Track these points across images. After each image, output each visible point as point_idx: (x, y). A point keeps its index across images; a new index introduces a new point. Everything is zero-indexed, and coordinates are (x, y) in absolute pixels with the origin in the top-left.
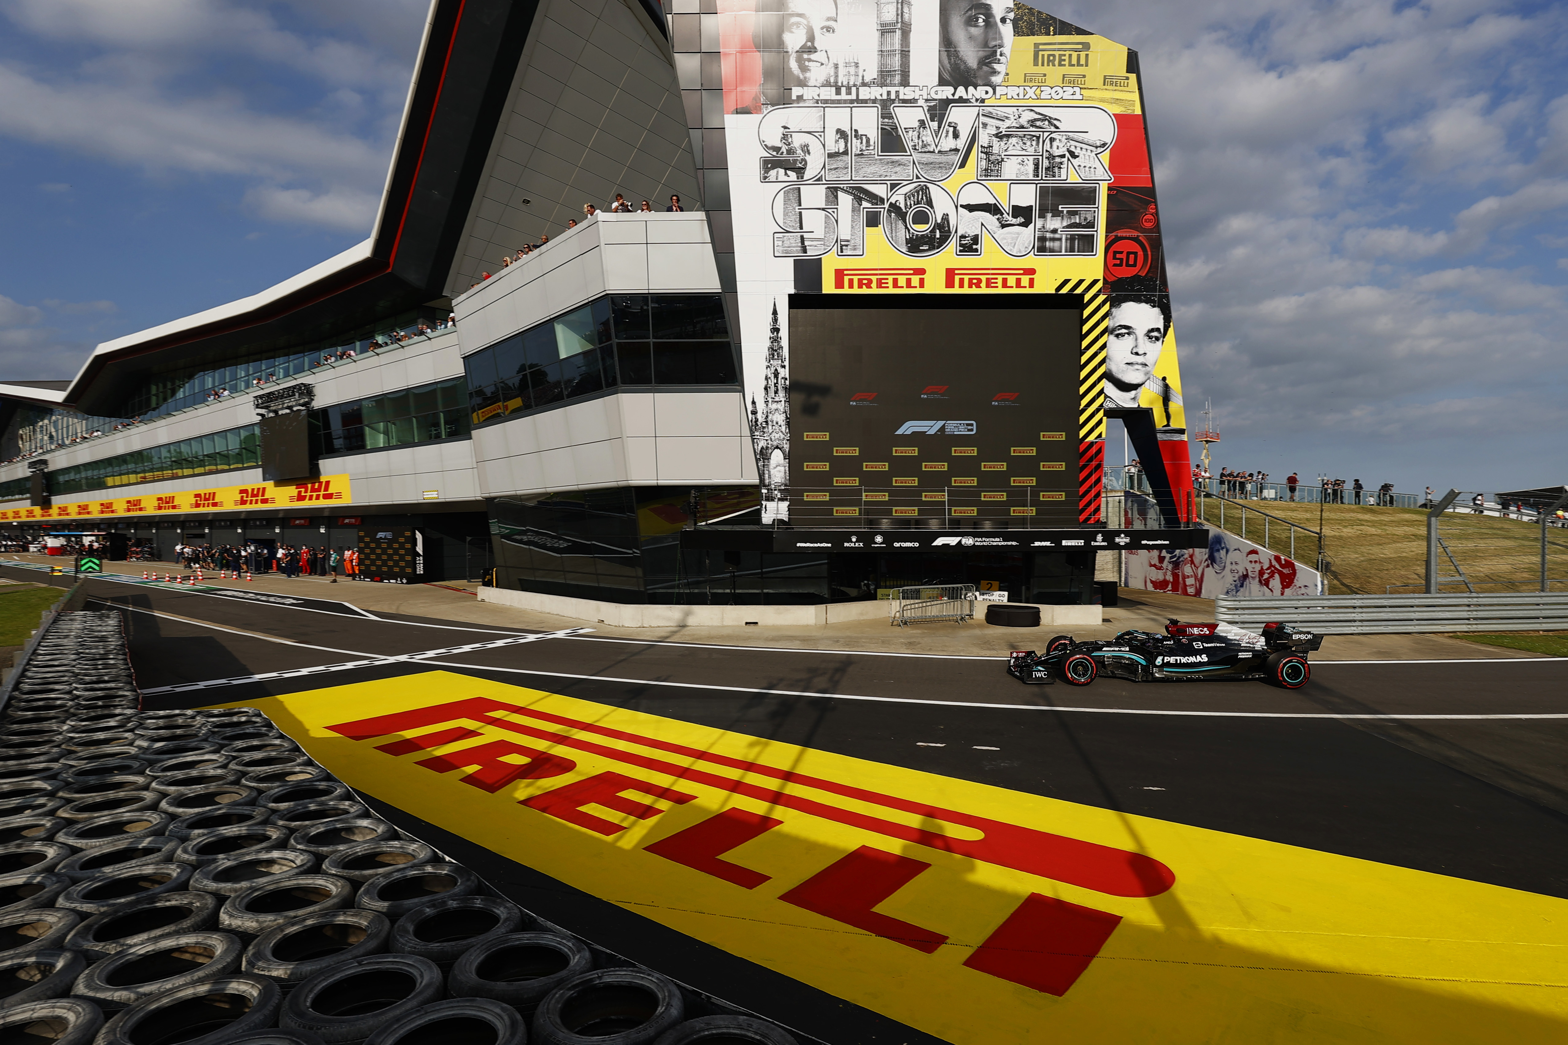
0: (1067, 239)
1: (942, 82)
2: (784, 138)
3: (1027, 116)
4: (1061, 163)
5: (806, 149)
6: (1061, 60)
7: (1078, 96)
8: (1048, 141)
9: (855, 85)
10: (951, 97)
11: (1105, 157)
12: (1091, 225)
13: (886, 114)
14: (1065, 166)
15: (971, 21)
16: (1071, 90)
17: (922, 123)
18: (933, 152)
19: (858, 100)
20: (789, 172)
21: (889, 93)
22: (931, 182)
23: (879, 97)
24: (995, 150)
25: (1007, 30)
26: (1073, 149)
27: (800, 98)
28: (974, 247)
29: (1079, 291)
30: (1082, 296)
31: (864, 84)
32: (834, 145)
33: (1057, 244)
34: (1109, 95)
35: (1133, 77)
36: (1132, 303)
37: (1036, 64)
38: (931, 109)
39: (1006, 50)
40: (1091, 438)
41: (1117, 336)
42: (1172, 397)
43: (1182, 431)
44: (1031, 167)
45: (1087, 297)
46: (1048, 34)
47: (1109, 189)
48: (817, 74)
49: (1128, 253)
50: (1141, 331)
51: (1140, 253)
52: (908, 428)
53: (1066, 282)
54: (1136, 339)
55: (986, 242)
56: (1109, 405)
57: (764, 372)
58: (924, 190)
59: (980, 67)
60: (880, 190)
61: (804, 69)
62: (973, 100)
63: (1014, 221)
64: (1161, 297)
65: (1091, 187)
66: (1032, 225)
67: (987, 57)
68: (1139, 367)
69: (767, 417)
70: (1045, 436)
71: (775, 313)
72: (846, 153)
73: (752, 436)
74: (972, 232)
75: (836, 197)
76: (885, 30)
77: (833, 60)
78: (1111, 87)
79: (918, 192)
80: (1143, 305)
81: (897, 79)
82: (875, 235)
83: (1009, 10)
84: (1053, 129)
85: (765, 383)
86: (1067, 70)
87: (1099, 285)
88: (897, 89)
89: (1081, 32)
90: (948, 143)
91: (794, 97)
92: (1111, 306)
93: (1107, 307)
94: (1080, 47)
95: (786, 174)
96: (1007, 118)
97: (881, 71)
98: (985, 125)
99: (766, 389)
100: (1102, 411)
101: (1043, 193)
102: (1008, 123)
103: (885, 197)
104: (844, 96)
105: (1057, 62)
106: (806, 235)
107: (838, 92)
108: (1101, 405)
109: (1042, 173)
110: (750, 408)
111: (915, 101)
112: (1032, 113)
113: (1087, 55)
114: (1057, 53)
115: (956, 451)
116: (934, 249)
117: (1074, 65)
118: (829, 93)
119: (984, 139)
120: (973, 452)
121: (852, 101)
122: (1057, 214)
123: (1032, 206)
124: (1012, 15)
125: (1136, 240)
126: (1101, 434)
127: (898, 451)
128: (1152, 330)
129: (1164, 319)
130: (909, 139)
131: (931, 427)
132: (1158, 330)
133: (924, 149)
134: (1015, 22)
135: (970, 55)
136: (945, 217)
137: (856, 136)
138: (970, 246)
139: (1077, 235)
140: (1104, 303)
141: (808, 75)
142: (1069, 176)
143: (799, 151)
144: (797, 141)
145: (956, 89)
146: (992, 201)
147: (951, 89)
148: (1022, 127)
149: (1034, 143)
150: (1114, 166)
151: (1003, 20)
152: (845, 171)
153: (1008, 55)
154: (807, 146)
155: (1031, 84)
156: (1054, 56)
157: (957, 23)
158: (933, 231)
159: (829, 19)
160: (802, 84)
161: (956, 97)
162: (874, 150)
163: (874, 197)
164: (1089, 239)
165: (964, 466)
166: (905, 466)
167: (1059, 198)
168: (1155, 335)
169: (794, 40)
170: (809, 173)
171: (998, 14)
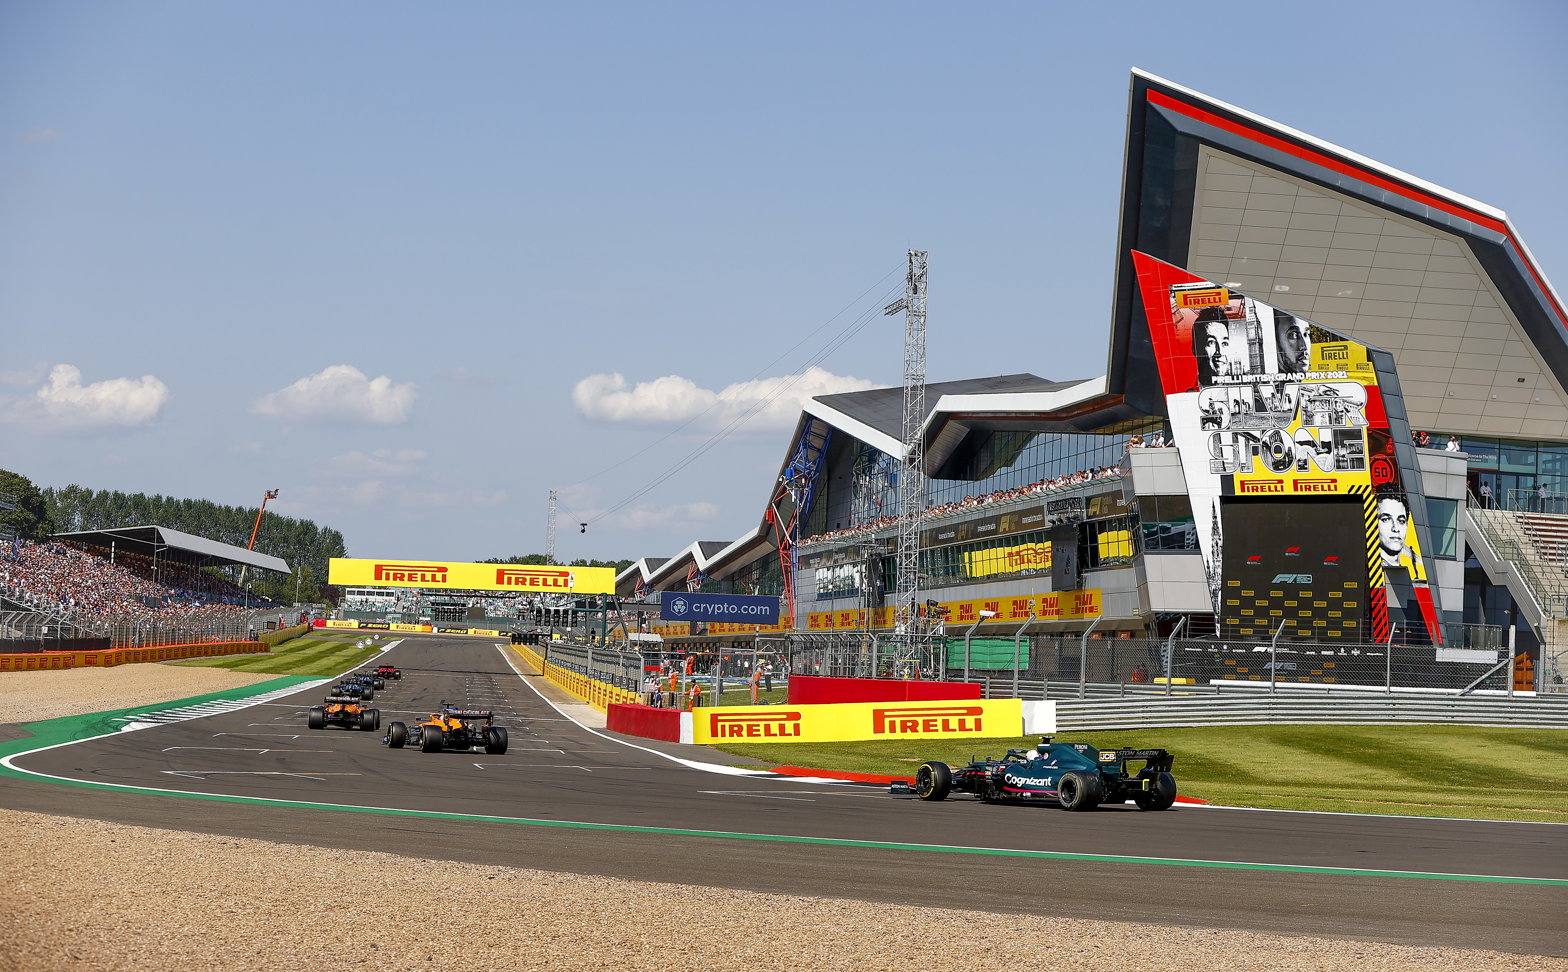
0: (1350, 461)
1: (1280, 371)
2: (1210, 405)
3: (1322, 389)
4: (1342, 416)
5: (1221, 410)
6: (1335, 356)
7: (1345, 376)
8: (1334, 403)
10: (1285, 380)
11: (1363, 410)
12: (1361, 452)
13: (1256, 391)
14: (1344, 417)
15: (1290, 336)
16: (1341, 373)
17: (1273, 394)
19: (1242, 383)
20: (1214, 425)
21: (1256, 378)
22: (1281, 428)
23: (1252, 381)
24: (1310, 409)
25: (1307, 340)
26: (1346, 407)
27: (1216, 382)
28: (1305, 466)
29: (1359, 493)
30: (1361, 495)
31: (1244, 374)
33: (1346, 463)
34: (1360, 375)
35: (1371, 363)
36: (1388, 499)
37: (1323, 359)
38: (1277, 386)
39: (1308, 351)
40: (1378, 586)
41: (1383, 520)
42: (1417, 560)
43: (1424, 582)
44: (1327, 419)
45: (1365, 496)
46: (1327, 341)
47: (1368, 430)
48: (1223, 369)
49: (1383, 469)
50: (1395, 518)
51: (1388, 468)
52: (1278, 579)
53: (1353, 487)
54: (1393, 523)
55: (1311, 465)
56: (1384, 564)
57: (1211, 543)
58: (1277, 433)
59: (1297, 362)
60: (1257, 434)
61: (1217, 366)
62: (1296, 381)
63: (1323, 451)
64: (1402, 495)
65: (1358, 429)
66: (1332, 453)
67: (1300, 356)
69: (1214, 570)
70: (1347, 585)
71: (1214, 507)
72: (1239, 413)
73: (1208, 582)
74: (1305, 457)
75: (1237, 438)
76: (1251, 343)
77: (1229, 361)
78: (1361, 371)
79: (1275, 435)
80: (1394, 500)
81: (1259, 370)
82: (1258, 459)
83: (1307, 329)
84: (1336, 396)
85: (1211, 549)
86: (1338, 361)
87: (1370, 489)
88: (1259, 376)
89: (1342, 339)
90: (1286, 406)
91: (1213, 382)
92: (1377, 501)
93: (1375, 502)
94: (1343, 348)
95: (1213, 426)
96: (1313, 390)
97: (1252, 366)
98: (1303, 395)
99: (1213, 553)
100: (1381, 569)
101: (1335, 433)
102: (1313, 393)
103: (1259, 438)
104: (1236, 381)
105: (1333, 358)
106: (1225, 461)
107: (1233, 379)
108: (1380, 565)
109: (1333, 421)
110: (1206, 565)
111: (1269, 382)
112: (1324, 387)
113: (1347, 353)
114: (1332, 352)
115: (1302, 594)
116: (1286, 468)
117: (1341, 359)
118: (1228, 379)
119: (1303, 403)
120: (1310, 594)
121: (1240, 384)
122: (1344, 446)
123: (1330, 442)
124: (1309, 332)
125: (1385, 460)
126: (1382, 583)
127: (1273, 594)
128: (1400, 517)
129: (1406, 509)
130: (1268, 404)
131: (1289, 578)
132: (1403, 516)
133: (1275, 409)
134: (1310, 335)
135: (1292, 355)
136: (1290, 449)
137: (1243, 403)
138: (1303, 466)
139: (1356, 458)
140: (1373, 499)
141: (1218, 369)
142: (1347, 424)
143: (1218, 412)
144: (1217, 406)
145: (1287, 375)
146: (1311, 439)
147: (1285, 374)
148: (1321, 395)
149: (1327, 404)
150: (1368, 417)
151: (1305, 335)
152: (1240, 423)
153: (1309, 354)
154: (1221, 409)
155: (1322, 371)
156: (1331, 354)
157: (1283, 337)
158: (1284, 458)
159: (1225, 338)
160: (1217, 374)
161: (1288, 379)
162: (1253, 411)
163: (1255, 439)
164: (1361, 460)
165: (1305, 604)
166: (1276, 603)
167: (1343, 436)
168: (1402, 520)
169: (1211, 350)
170: (1224, 425)
171: (1302, 331)
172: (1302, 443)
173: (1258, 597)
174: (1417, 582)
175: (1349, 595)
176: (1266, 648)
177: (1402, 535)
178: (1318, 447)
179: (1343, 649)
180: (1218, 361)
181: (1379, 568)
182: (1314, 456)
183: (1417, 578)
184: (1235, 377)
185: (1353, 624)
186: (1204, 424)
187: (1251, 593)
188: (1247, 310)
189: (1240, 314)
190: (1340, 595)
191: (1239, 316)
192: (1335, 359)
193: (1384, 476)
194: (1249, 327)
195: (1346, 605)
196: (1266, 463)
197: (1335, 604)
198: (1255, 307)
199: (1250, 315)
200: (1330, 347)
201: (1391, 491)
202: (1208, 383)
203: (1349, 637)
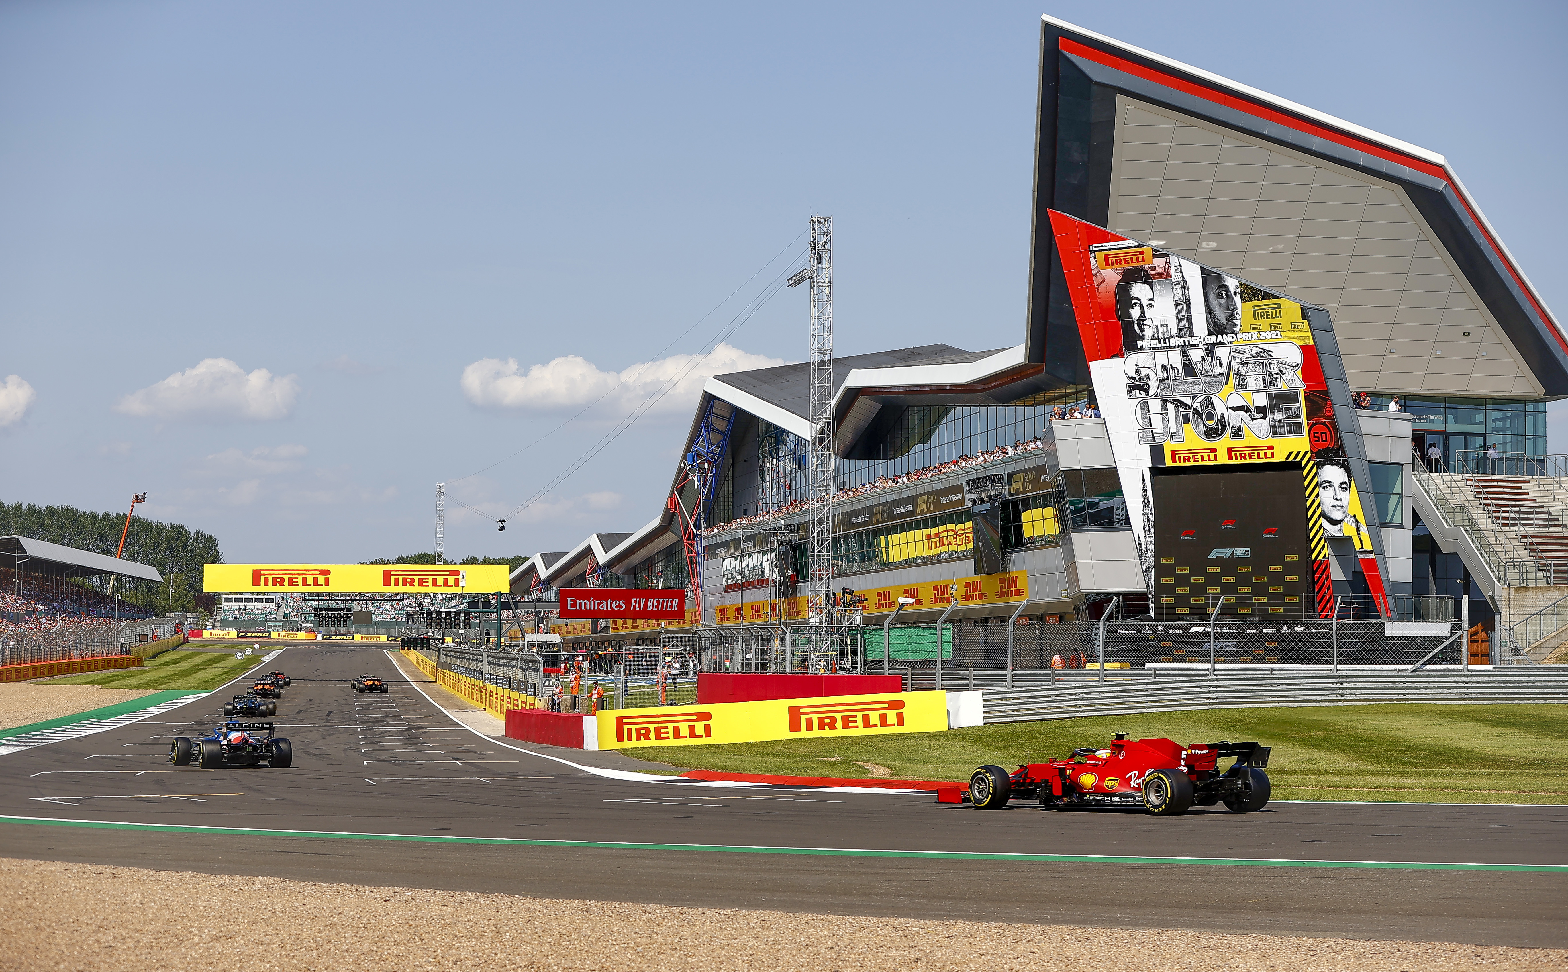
0: (1287, 426)
1: (1210, 333)
2: (1136, 372)
3: (1255, 350)
4: (1277, 378)
5: (1148, 377)
6: (1267, 315)
7: (1279, 336)
8: (1268, 365)
9: (1167, 338)
11: (1299, 372)
12: (1298, 416)
13: (1185, 355)
14: (1279, 380)
15: (1219, 296)
16: (1275, 333)
18: (1211, 376)
19: (1170, 347)
20: (1141, 392)
22: (1212, 394)
23: (1180, 344)
24: (1242, 372)
25: (1238, 299)
26: (1281, 369)
27: (1142, 347)
29: (1298, 459)
30: (1300, 462)
31: (1172, 337)
32: (1162, 375)
33: (1282, 429)
34: (1295, 334)
35: (1306, 322)
36: (1328, 466)
37: (1255, 319)
39: (1239, 311)
40: (1320, 558)
41: (1324, 488)
42: (1361, 529)
43: (1370, 552)
44: (1261, 382)
45: (1304, 463)
46: (1258, 300)
47: (1305, 393)
48: (1149, 332)
49: (1322, 433)
50: (1336, 485)
51: (1328, 433)
52: (1215, 554)
53: (1291, 453)
54: (1335, 490)
55: (1245, 431)
56: (1327, 535)
57: (1141, 518)
58: (1209, 399)
59: (1227, 323)
60: (1187, 400)
61: (1142, 330)
62: (1227, 343)
64: (1344, 461)
65: (1295, 392)
66: (1267, 418)
67: (1230, 317)
68: (1340, 508)
69: (1146, 547)
70: (1288, 558)
71: (1143, 479)
72: (1167, 379)
73: (1140, 559)
74: (1239, 424)
75: (1166, 406)
76: (1178, 304)
77: (1155, 324)
78: (1295, 329)
79: (1206, 401)
80: (1335, 466)
81: (1188, 332)
82: (1188, 427)
83: (1237, 287)
84: (1270, 357)
85: (1143, 525)
86: (1271, 321)
87: (1309, 455)
88: (1188, 338)
89: (1275, 297)
91: (1139, 347)
92: (1317, 468)
93: (1315, 469)
94: (1276, 306)
95: (1140, 393)
96: (1245, 352)
97: (1179, 329)
98: (1234, 357)
99: (1144, 528)
100: (1323, 539)
101: (1270, 397)
102: (1246, 355)
103: (1190, 404)
104: (1163, 345)
105: (1265, 317)
106: (1154, 430)
107: (1160, 343)
108: (1322, 535)
109: (1268, 384)
110: (1137, 541)
111: (1198, 345)
112: (1257, 349)
113: (1280, 311)
114: (1265, 311)
115: (1240, 569)
116: (1219, 436)
117: (1274, 318)
118: (1155, 344)
119: (1235, 366)
120: (1249, 569)
121: (1167, 348)
122: (1280, 410)
123: (1265, 406)
124: (1239, 290)
125: (1324, 424)
126: (1325, 554)
127: (1210, 570)
128: (1342, 483)
129: (1348, 476)
130: (1198, 368)
131: (1226, 553)
132: (1345, 483)
133: (1205, 373)
134: (1241, 294)
135: (1222, 316)
136: (1222, 414)
137: (1171, 368)
138: (1237, 433)
139: (1293, 423)
140: (1313, 466)
141: (1144, 333)
142: (1283, 386)
143: (1145, 379)
144: (1144, 372)
145: (1217, 337)
146: (1245, 404)
147: (1215, 337)
148: (1254, 357)
149: (1261, 367)
150: (1305, 378)
151: (1235, 293)
152: (1168, 390)
153: (1240, 313)
154: (1148, 375)
155: (1254, 331)
156: (1263, 313)
157: (1212, 296)
158: (1217, 425)
159: (1150, 300)
160: (1142, 338)
161: (1218, 341)
162: (1182, 376)
163: (1184, 405)
164: (1299, 425)
165: (1244, 579)
166: (1213, 580)
167: (1279, 400)
168: (1345, 487)
169: (1135, 313)
170: (1152, 392)
171: (1232, 289)
172: (1235, 409)
173: (1192, 574)
174: (1362, 552)
175: (1290, 568)
176: (1203, 628)
177: (1344, 503)
178: (1253, 412)
179: (1285, 626)
180: (1144, 324)
181: (1321, 538)
182: (1249, 422)
183: (1362, 548)
184: (1162, 341)
185: (1296, 599)
186: (1130, 392)
187: (1187, 570)
188: (1173, 269)
189: (1165, 274)
190: (1279, 568)
191: (1165, 276)
192: (1267, 318)
193: (1324, 441)
194: (1175, 287)
195: (1288, 578)
196: (1198, 431)
197: (1276, 579)
198: (1181, 266)
199: (1176, 274)
200: (1262, 305)
201: (1331, 457)
202: (1133, 347)
203: (1291, 613)
